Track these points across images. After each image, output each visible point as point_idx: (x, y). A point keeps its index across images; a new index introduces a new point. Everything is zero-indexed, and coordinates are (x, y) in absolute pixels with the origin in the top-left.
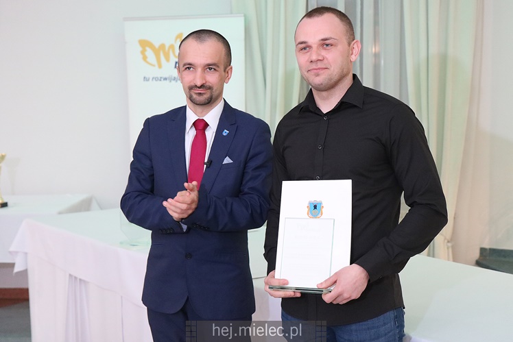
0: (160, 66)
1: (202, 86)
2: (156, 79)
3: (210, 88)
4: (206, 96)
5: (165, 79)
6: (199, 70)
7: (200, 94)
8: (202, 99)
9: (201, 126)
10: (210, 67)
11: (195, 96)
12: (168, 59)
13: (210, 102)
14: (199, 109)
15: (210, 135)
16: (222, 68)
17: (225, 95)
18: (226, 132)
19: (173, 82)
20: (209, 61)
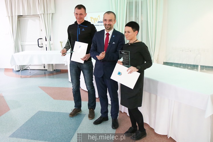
0: (95, 23)
1: (108, 25)
3: (110, 25)
4: (109, 28)
6: (108, 21)
7: (108, 27)
8: (108, 28)
9: (108, 34)
10: (110, 20)
11: (106, 27)
12: (96, 21)
13: (110, 29)
14: (107, 30)
15: (110, 37)
16: (113, 21)
17: (114, 27)
18: (114, 36)
19: (98, 26)
20: (110, 19)
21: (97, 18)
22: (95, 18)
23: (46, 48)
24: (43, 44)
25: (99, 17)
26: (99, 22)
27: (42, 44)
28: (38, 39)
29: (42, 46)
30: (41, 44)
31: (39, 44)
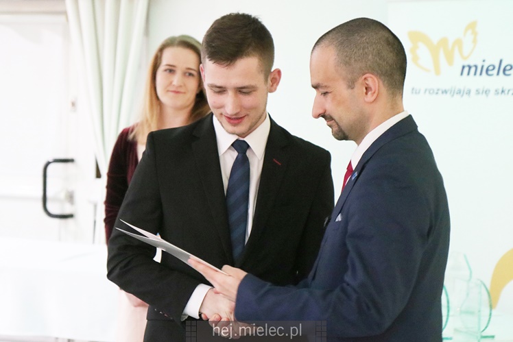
0: (438, 72)
2: (430, 91)
5: (445, 92)
12: (450, 61)
19: (457, 97)
21: (458, 43)
22: (444, 42)
23: (95, 222)
24: (77, 197)
25: (475, 34)
26: (467, 69)
27: (71, 198)
28: (48, 163)
29: (67, 212)
30: (62, 195)
31: (48, 194)
